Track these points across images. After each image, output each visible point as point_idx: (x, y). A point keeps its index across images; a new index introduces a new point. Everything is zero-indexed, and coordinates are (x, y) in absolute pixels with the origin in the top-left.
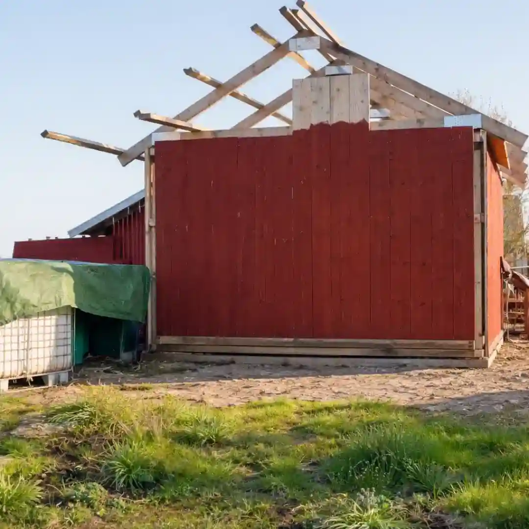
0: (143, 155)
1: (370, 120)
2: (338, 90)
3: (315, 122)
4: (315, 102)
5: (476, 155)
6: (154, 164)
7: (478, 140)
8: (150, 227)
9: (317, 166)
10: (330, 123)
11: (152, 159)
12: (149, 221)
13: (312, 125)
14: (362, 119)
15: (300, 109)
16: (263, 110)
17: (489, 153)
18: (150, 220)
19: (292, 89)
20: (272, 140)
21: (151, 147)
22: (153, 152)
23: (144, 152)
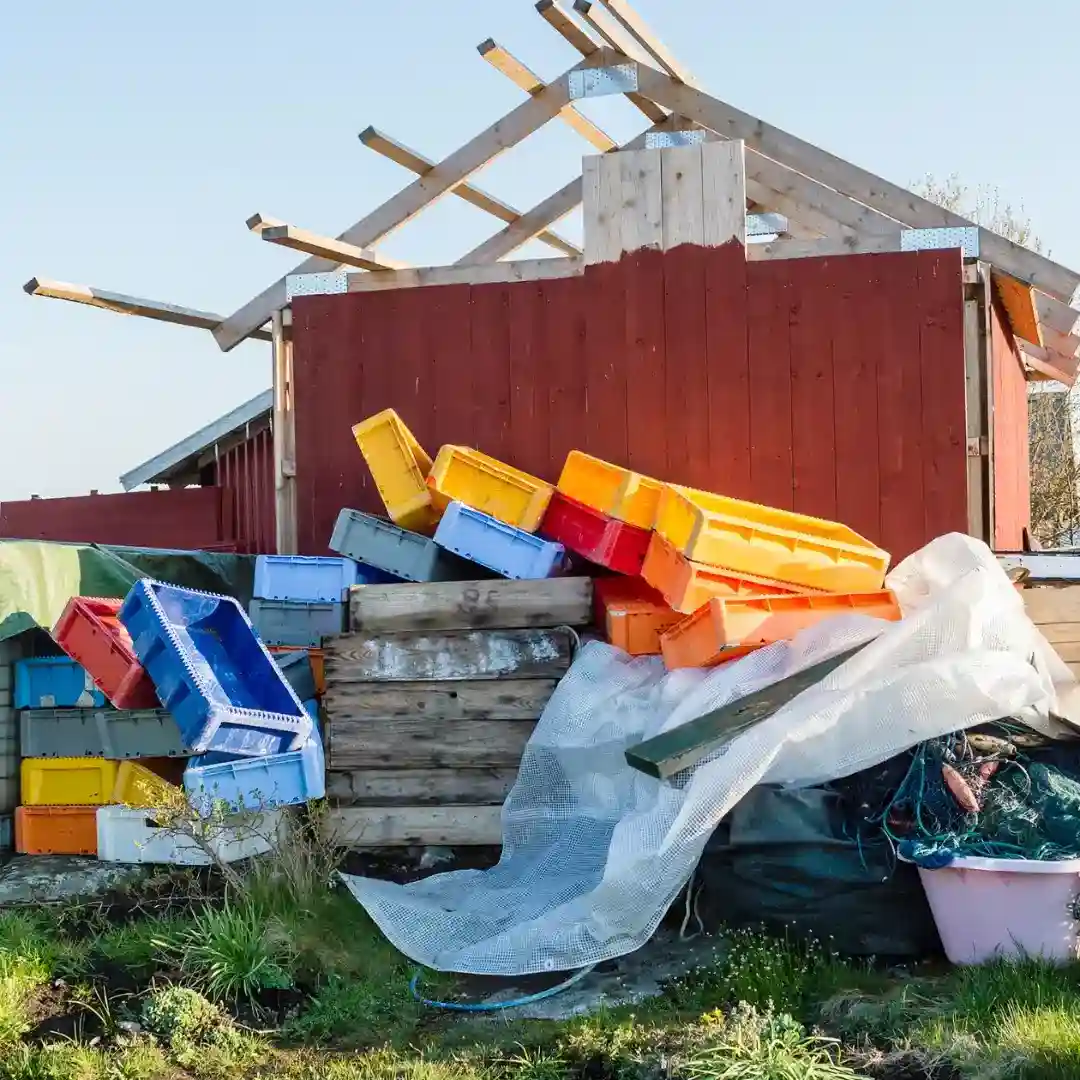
0: (268, 327)
1: (747, 241)
2: (679, 175)
3: (632, 246)
4: (630, 204)
5: (970, 310)
6: (291, 344)
7: (973, 280)
8: (287, 478)
9: (638, 340)
10: (664, 248)
11: (288, 333)
12: (282, 465)
13: (624, 253)
14: (729, 237)
15: (599, 220)
16: (520, 225)
17: (995, 308)
18: (285, 462)
19: (580, 178)
20: (541, 287)
21: (285, 308)
22: (288, 319)
23: (270, 319)
